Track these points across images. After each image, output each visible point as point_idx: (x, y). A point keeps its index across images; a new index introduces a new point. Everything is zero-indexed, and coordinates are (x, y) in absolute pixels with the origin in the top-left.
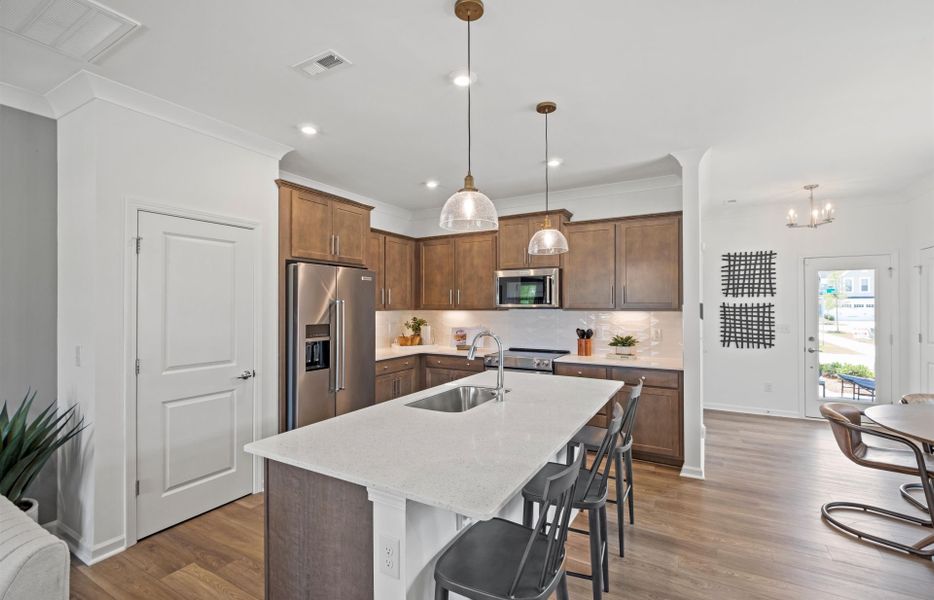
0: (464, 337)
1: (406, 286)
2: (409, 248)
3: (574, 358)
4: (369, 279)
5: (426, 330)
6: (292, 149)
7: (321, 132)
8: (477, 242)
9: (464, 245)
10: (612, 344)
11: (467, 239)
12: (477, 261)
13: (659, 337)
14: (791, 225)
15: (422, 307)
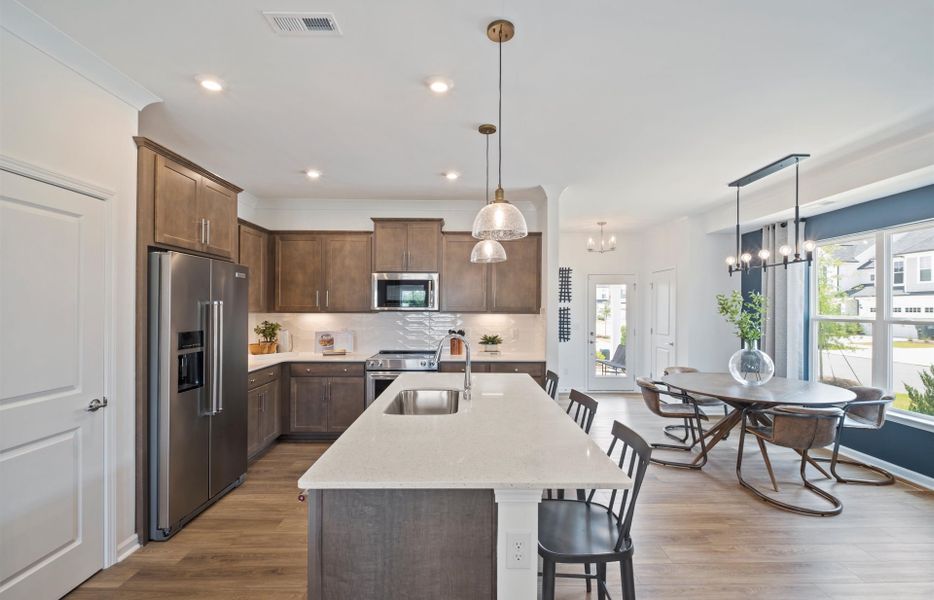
0: (331, 342)
1: (259, 284)
2: (263, 241)
3: (447, 356)
4: (243, 276)
5: (282, 337)
6: (161, 100)
7: (226, 92)
8: (349, 243)
9: (335, 244)
10: (481, 343)
11: (340, 238)
12: (347, 262)
13: (516, 335)
14: (590, 250)
15: (277, 309)
